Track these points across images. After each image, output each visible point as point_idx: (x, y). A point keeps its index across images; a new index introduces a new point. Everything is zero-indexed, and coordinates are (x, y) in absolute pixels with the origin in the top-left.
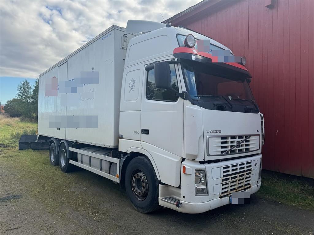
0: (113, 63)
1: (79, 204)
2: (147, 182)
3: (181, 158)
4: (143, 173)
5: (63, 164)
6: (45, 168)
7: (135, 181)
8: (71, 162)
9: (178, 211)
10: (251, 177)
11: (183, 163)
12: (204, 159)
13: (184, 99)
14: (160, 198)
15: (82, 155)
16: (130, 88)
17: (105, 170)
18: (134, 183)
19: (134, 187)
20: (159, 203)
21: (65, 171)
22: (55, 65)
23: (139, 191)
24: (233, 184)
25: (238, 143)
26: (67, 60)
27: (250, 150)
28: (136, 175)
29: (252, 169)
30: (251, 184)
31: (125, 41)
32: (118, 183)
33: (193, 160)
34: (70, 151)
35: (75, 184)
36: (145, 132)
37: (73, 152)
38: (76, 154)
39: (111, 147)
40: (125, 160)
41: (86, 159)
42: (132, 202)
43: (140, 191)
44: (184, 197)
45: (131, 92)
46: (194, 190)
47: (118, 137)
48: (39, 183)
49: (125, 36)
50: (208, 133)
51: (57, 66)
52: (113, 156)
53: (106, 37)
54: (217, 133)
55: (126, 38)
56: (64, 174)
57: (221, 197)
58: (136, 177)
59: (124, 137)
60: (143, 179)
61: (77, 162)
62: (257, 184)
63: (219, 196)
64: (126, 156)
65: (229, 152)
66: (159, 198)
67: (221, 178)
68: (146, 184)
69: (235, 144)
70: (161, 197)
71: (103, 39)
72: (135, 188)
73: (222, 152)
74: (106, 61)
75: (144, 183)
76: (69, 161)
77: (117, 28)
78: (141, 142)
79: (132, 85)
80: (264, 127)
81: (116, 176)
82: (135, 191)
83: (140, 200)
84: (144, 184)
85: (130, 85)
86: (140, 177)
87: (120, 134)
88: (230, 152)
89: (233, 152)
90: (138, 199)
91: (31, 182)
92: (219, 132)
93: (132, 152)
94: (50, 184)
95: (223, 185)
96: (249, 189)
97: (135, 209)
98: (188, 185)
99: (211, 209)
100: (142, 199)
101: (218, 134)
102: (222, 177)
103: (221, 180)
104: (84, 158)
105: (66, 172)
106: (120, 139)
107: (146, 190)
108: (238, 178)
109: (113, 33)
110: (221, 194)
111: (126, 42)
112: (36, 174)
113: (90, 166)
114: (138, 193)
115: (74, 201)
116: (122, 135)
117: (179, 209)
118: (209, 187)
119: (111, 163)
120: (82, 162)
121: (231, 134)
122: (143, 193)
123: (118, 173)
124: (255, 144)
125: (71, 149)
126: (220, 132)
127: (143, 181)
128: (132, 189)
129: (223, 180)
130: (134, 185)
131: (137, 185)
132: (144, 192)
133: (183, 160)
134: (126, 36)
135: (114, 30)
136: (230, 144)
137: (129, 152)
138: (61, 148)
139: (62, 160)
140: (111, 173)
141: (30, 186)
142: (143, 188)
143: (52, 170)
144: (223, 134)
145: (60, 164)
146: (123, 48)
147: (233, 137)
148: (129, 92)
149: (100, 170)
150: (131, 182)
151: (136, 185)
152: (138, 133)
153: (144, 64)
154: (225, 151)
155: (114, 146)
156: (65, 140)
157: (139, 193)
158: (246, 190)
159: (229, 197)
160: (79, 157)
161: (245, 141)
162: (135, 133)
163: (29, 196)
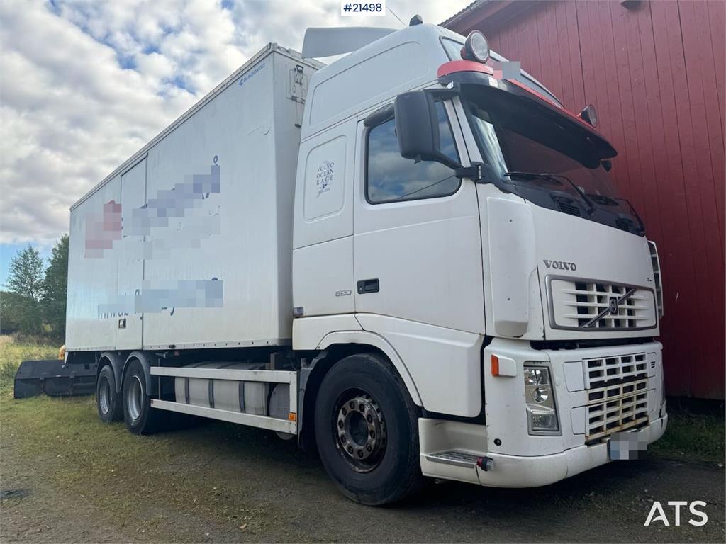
0: (272, 135)
1: (191, 498)
2: (380, 420)
3: (480, 338)
4: (367, 398)
5: (134, 413)
6: (85, 430)
7: (346, 420)
8: (158, 404)
9: (480, 486)
10: (648, 395)
11: (487, 348)
12: (544, 336)
13: (476, 181)
14: (425, 455)
15: (187, 379)
16: (321, 185)
17: (256, 409)
18: (341, 427)
19: (343, 439)
20: (422, 470)
21: (142, 430)
22: (113, 174)
23: (357, 447)
24: (612, 410)
25: (613, 303)
26: (146, 154)
27: (639, 325)
28: (347, 405)
29: (649, 376)
30: (648, 414)
31: (299, 81)
32: (295, 437)
33: (517, 340)
34: (155, 377)
35: (171, 456)
36: (370, 286)
37: (161, 376)
38: (170, 380)
39: (271, 344)
40: (312, 370)
41: (199, 389)
42: (340, 481)
43: (361, 447)
44: (498, 442)
45: (322, 194)
46: (524, 421)
47: (290, 314)
48: (74, 461)
49: (299, 71)
50: (548, 267)
51: (119, 175)
52: (279, 367)
53: (250, 76)
54: (567, 269)
55: (299, 76)
56: (138, 438)
57: (589, 444)
58: (349, 410)
59: (306, 312)
60: (370, 411)
61: (175, 401)
62: (660, 417)
63: (584, 440)
64: (315, 361)
65: (595, 324)
66: (421, 454)
67: (585, 389)
68: (378, 424)
69: (607, 304)
70: (426, 452)
71: (241, 84)
72: (345, 441)
73: (581, 321)
74: (252, 132)
75: (371, 422)
76: (150, 402)
77: (278, 50)
78: (357, 315)
79: (324, 178)
80: (659, 272)
81: (287, 419)
82: (345, 448)
83: (361, 471)
84: (373, 424)
85: (320, 179)
86: (360, 409)
87: (295, 306)
88: (597, 326)
89: (603, 324)
90: (357, 469)
91: (54, 460)
92: (572, 269)
93: (331, 345)
94: (103, 461)
95: (591, 410)
96: (647, 428)
97: (347, 498)
98: (508, 406)
99: (570, 475)
100: (367, 468)
101: (569, 273)
102: (589, 387)
103: (585, 395)
104: (194, 386)
105: (144, 433)
106: (295, 321)
107: (378, 441)
108: (621, 394)
109: (268, 63)
110: (588, 434)
111: (301, 84)
112: (64, 443)
113: (212, 405)
114: (355, 453)
115: (177, 493)
116: (300, 309)
117: (485, 478)
118: (560, 411)
119: (272, 386)
120: (188, 400)
121: (598, 278)
122: (369, 451)
123: (293, 407)
124: (646, 311)
125: (157, 371)
126: (574, 268)
127: (369, 416)
128: (336, 447)
129: (592, 396)
130: (341, 432)
131: (351, 433)
132: (373, 447)
133: (487, 340)
134: (301, 72)
135: (271, 56)
136: (595, 304)
137: (323, 347)
138: (127, 374)
139: (132, 403)
140: (271, 413)
141: (52, 468)
142: (369, 437)
143: (106, 433)
144: (581, 274)
145: (125, 416)
146: (294, 98)
147: (601, 287)
148: (318, 196)
149: (239, 410)
150: (334, 424)
151: (348, 433)
152: (349, 293)
153: (356, 120)
154: (587, 320)
155: (280, 340)
156: (141, 351)
157: (360, 451)
158: (642, 430)
159: (605, 444)
160: (179, 387)
161: (626, 302)
162: (338, 295)
163: (52, 490)
